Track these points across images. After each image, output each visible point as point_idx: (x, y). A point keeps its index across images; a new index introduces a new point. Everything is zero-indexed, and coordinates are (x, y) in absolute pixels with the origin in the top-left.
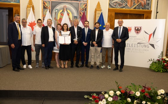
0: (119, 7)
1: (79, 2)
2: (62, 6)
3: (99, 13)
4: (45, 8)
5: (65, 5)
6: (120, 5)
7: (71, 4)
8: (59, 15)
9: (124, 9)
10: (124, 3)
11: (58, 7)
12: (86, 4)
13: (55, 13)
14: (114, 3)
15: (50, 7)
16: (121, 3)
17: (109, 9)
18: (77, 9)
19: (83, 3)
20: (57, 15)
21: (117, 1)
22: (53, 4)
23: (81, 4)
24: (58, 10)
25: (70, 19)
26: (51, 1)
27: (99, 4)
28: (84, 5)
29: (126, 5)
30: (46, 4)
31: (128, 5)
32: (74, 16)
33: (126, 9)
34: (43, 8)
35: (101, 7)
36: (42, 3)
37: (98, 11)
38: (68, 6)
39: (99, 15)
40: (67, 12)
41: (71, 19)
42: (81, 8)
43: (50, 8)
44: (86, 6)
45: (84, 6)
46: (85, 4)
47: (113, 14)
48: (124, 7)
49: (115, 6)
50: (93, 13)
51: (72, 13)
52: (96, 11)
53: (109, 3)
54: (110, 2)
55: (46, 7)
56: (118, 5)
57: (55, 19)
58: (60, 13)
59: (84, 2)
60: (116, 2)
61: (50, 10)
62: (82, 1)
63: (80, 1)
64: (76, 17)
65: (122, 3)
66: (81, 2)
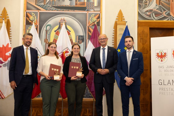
0: (155, 18)
1: (87, 12)
2: (57, 19)
3: (122, 29)
4: (28, 23)
5: (63, 18)
6: (157, 14)
7: (73, 15)
8: (53, 34)
9: (165, 20)
10: (165, 10)
11: (51, 22)
12: (98, 15)
13: (47, 31)
14: (147, 11)
15: (37, 21)
16: (159, 11)
17: (138, 22)
18: (84, 24)
19: (93, 14)
20: (50, 34)
21: (152, 9)
22: (43, 17)
23: (90, 15)
24: (52, 27)
25: (71, 40)
26: (40, 13)
27: (120, 15)
28: (95, 16)
29: (169, 14)
30: (31, 18)
31: (171, 14)
32: (79, 36)
33: (169, 21)
34: (25, 24)
35: (124, 19)
36: (24, 16)
37: (120, 24)
38: (68, 19)
39: (123, 32)
40: (67, 28)
41: (74, 41)
42: (91, 22)
43: (38, 24)
44: (99, 18)
45: (95, 19)
46: (96, 14)
47: (147, 30)
48: (165, 18)
49: (150, 16)
50: (112, 29)
51: (76, 31)
52: (116, 25)
53: (139, 12)
54: (140, 10)
55: (30, 21)
56: (154, 14)
57: (45, 41)
58: (55, 31)
59: (95, 11)
60: (151, 11)
61: (37, 26)
62: (92, 10)
63: (88, 10)
64: (82, 36)
65: (161, 11)
66: (89, 12)
